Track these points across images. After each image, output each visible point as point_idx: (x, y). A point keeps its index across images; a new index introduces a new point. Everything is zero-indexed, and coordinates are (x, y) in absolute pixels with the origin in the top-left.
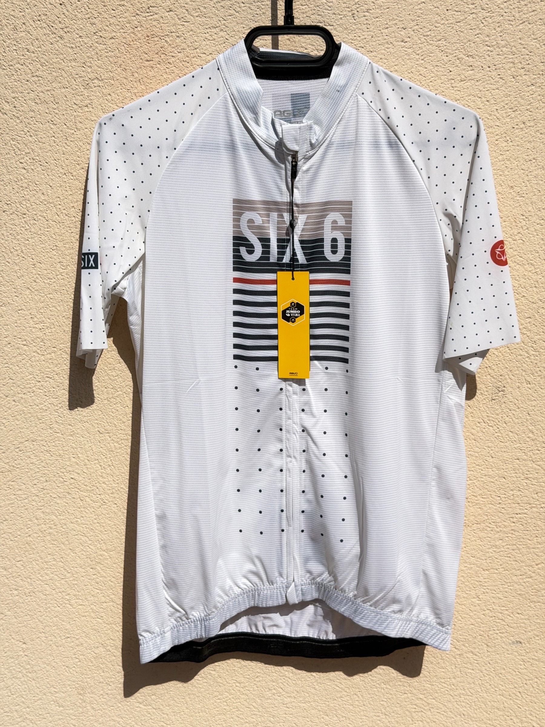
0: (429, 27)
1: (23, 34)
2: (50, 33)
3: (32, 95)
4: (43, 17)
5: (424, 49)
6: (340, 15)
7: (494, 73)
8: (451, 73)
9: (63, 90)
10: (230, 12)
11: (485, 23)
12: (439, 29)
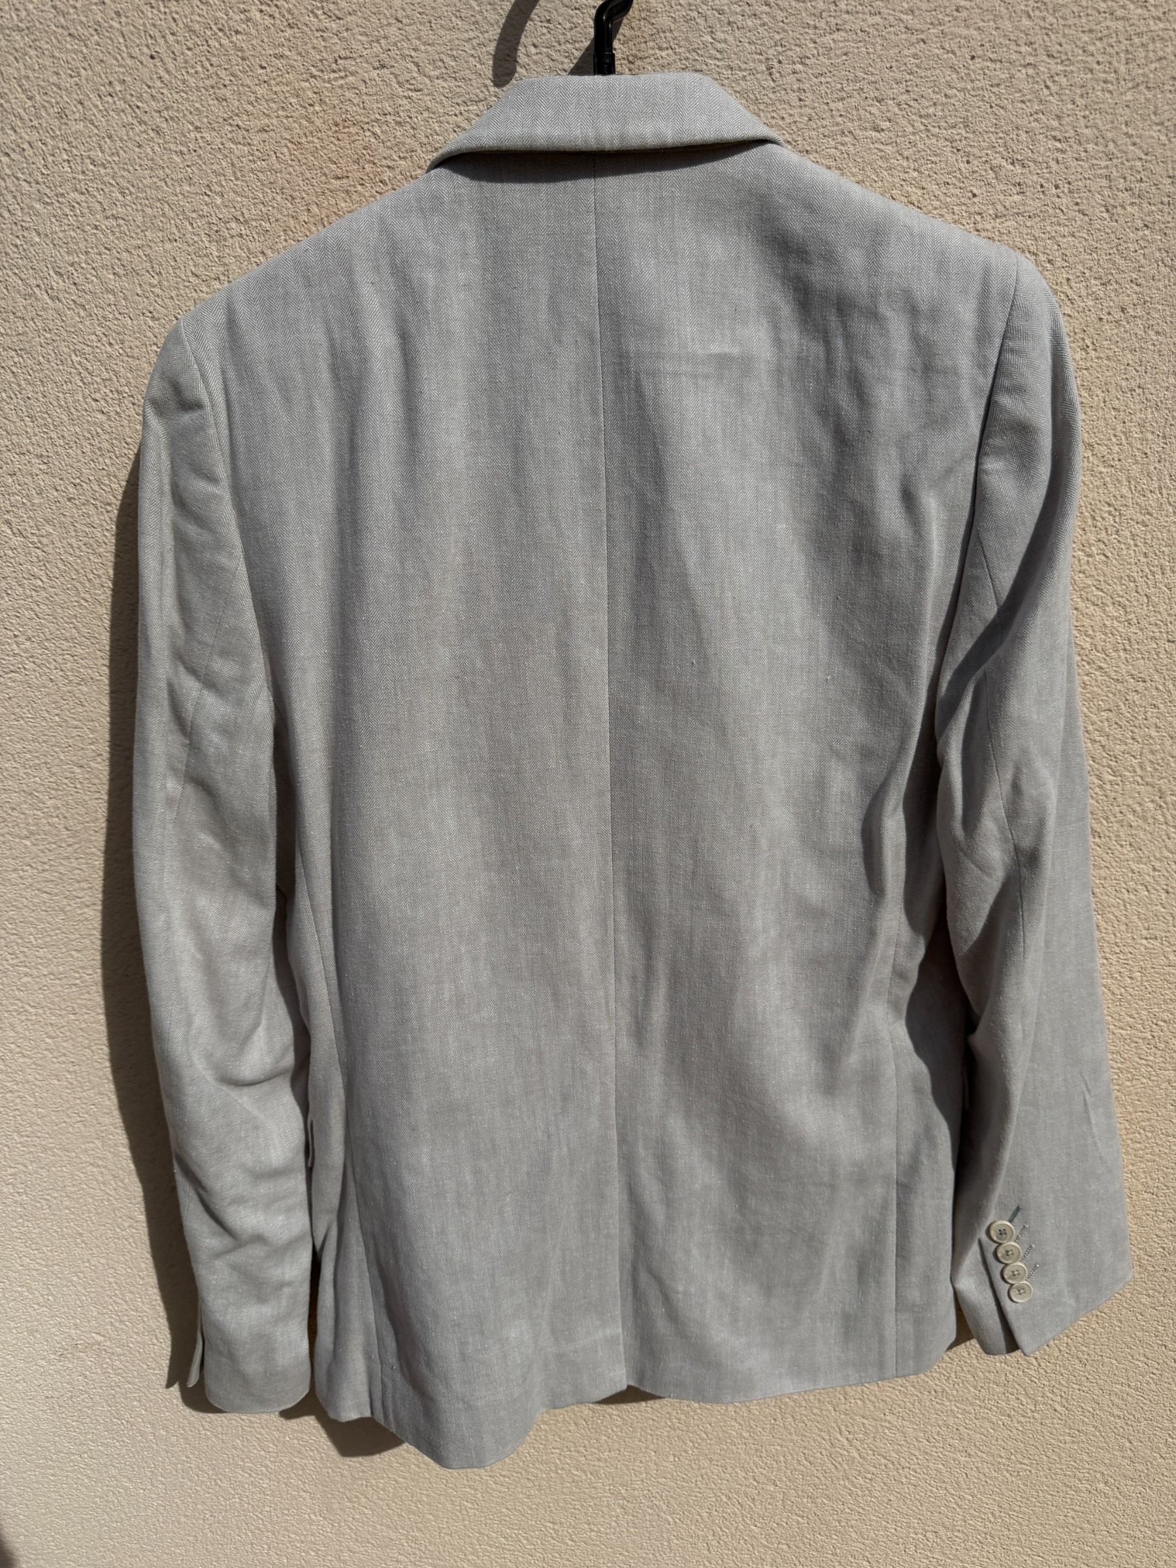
1: (81, 126)
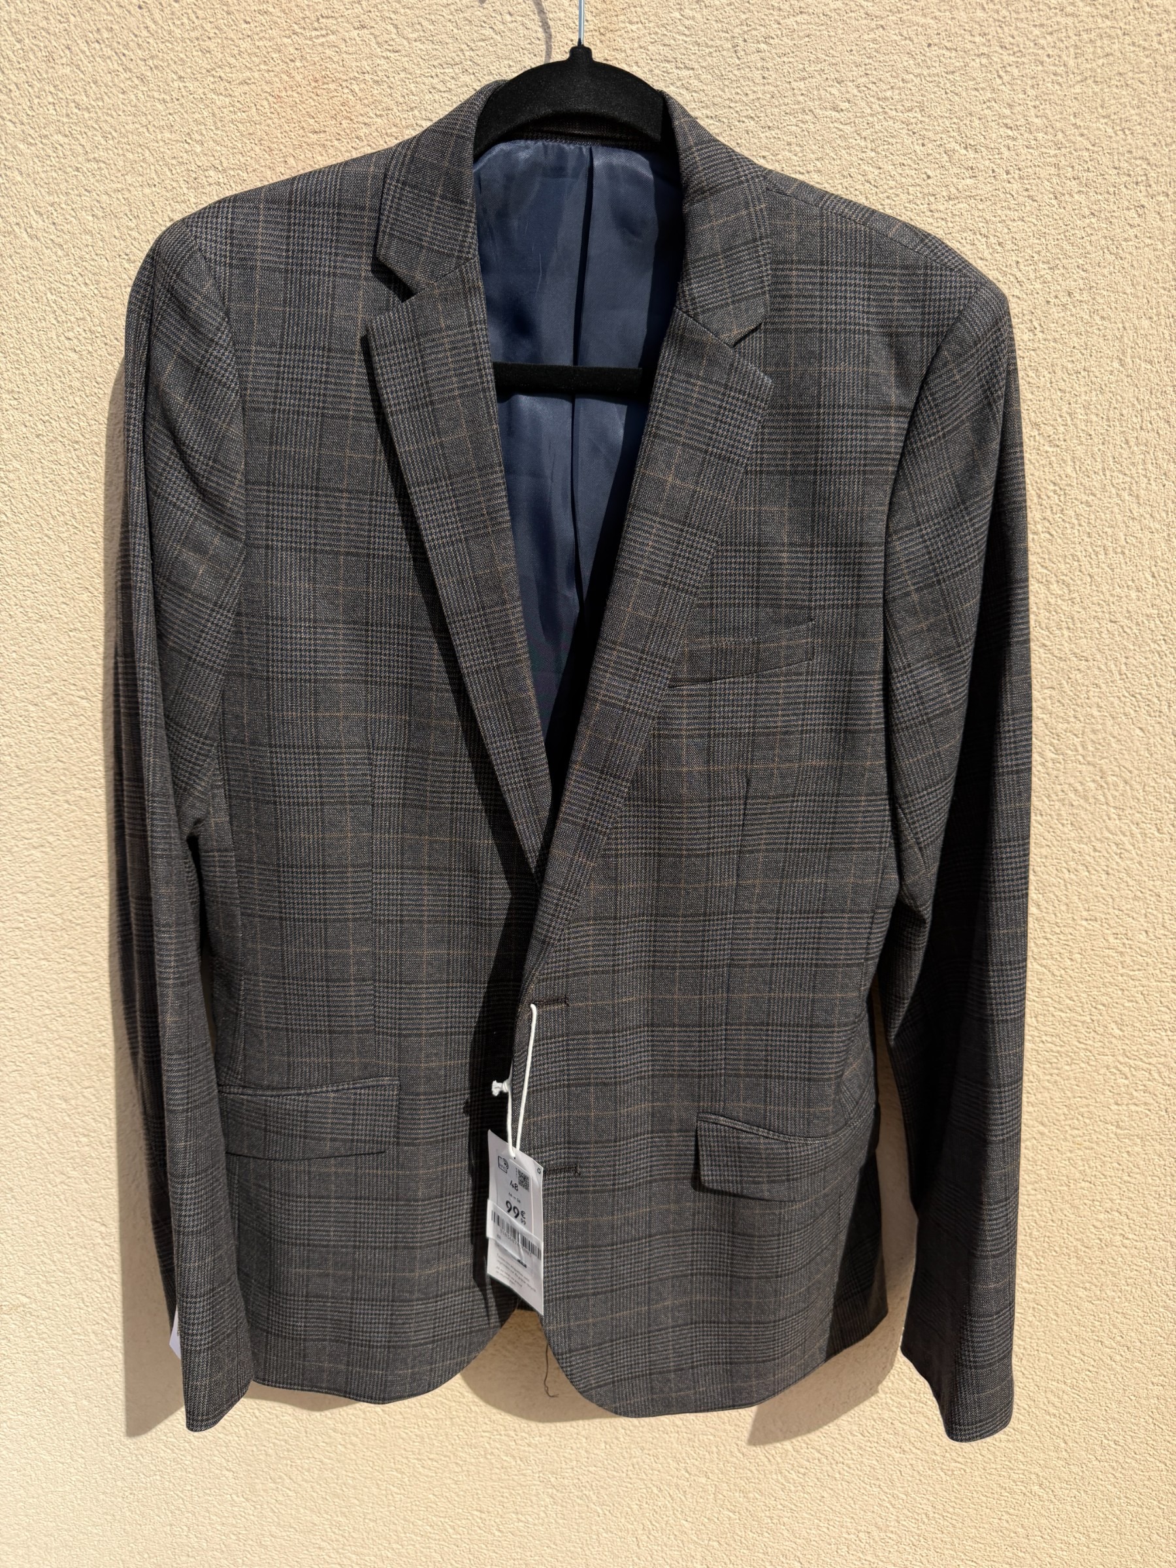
0: (890, 79)
2: (120, 69)
3: (87, 200)
4: (106, 35)
5: (878, 127)
6: (707, 46)
7: (1016, 186)
8: (930, 181)
9: (147, 191)
10: (483, 32)
11: (1006, 78)
12: (909, 85)
